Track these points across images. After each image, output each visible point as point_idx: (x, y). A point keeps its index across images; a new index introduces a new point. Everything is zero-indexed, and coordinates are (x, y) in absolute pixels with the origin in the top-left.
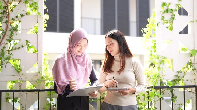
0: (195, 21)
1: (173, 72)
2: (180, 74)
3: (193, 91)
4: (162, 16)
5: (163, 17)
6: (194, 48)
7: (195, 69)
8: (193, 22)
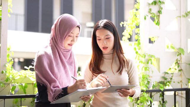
0: (181, 16)
1: (160, 72)
2: (166, 75)
3: (179, 95)
4: (150, 8)
5: (150, 10)
6: (181, 46)
7: (182, 70)
8: (180, 17)
